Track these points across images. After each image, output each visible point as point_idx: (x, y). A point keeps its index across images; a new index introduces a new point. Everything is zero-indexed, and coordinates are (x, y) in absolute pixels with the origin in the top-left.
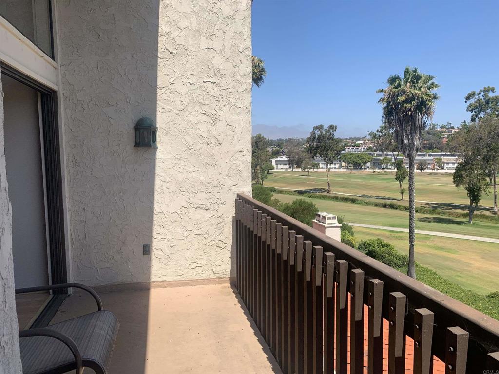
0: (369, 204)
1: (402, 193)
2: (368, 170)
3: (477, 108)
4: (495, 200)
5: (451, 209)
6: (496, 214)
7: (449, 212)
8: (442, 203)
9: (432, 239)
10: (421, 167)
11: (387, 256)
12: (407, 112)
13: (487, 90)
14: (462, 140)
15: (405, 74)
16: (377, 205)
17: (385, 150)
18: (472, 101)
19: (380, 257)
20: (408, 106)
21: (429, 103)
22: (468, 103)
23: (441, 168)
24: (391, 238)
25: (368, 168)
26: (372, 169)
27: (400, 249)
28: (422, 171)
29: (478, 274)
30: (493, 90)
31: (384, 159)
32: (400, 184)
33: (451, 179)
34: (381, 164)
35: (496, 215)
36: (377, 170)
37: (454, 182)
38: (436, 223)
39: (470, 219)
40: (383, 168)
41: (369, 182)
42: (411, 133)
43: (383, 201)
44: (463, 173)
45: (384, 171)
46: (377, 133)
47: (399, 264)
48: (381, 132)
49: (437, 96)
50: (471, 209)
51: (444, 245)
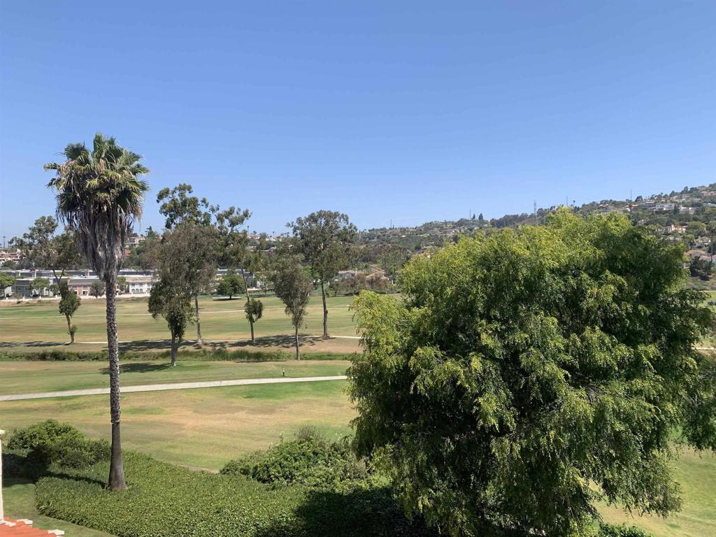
0: (14, 357)
1: (72, 333)
2: (7, 300)
3: (172, 211)
4: (199, 330)
5: (145, 349)
6: (200, 348)
7: (143, 354)
8: (134, 342)
9: (125, 399)
10: (97, 291)
11: (69, 449)
12: (101, 205)
13: (183, 188)
14: (156, 252)
15: (94, 143)
16: (30, 357)
17: (36, 267)
18: (167, 200)
19: (57, 455)
20: (103, 195)
21: (136, 195)
22: (161, 203)
23: (124, 292)
24: (59, 410)
25: (8, 296)
26: (16, 297)
27: (78, 426)
28: (99, 297)
29: (194, 437)
30: (189, 188)
31: (35, 281)
32: (68, 319)
33: (146, 306)
34: (31, 288)
35: (201, 350)
36: (24, 300)
37: (150, 311)
38: (127, 373)
39: (173, 360)
40: (36, 296)
41: (11, 320)
42: (109, 240)
43: (40, 350)
44: (161, 297)
45: (38, 299)
46: (24, 240)
47: (92, 458)
48: (31, 236)
49: (146, 186)
50: (174, 345)
51: (144, 405)
